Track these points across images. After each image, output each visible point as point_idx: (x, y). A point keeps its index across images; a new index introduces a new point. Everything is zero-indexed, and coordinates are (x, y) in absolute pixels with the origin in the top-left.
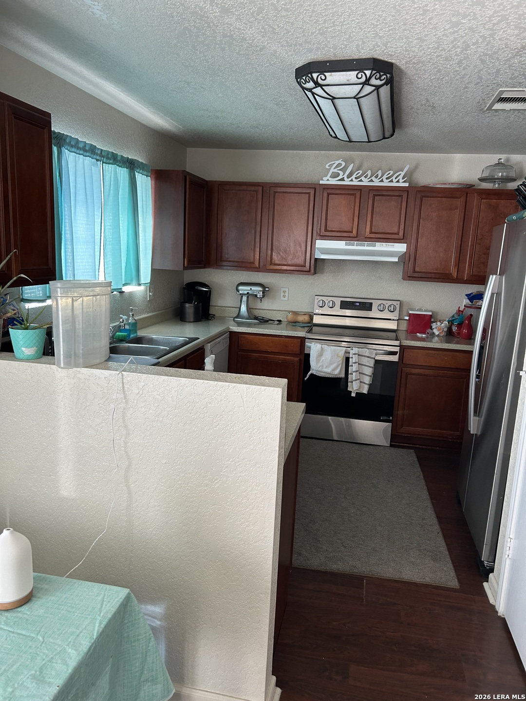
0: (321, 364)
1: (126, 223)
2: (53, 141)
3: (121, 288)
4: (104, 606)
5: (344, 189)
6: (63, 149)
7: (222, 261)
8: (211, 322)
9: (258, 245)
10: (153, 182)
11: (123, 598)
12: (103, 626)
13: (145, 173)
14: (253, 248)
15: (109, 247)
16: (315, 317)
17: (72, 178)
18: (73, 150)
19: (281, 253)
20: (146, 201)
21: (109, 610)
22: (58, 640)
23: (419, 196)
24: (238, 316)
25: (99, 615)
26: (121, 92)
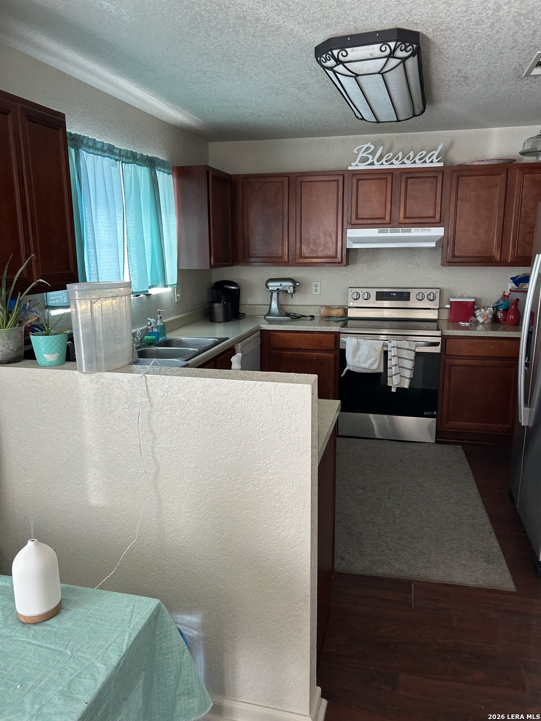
0: (358, 359)
1: (149, 224)
2: (69, 142)
3: (148, 291)
4: (134, 618)
5: (374, 173)
6: (81, 151)
7: (249, 257)
8: (241, 321)
9: (286, 238)
10: (175, 180)
11: (153, 609)
12: (132, 639)
13: (166, 171)
14: (281, 241)
15: (133, 249)
16: (349, 310)
17: (91, 180)
18: (91, 151)
19: (311, 246)
20: (169, 200)
21: (139, 621)
22: (87, 654)
23: (455, 175)
24: (269, 313)
25: (129, 627)
26: (136, 87)
